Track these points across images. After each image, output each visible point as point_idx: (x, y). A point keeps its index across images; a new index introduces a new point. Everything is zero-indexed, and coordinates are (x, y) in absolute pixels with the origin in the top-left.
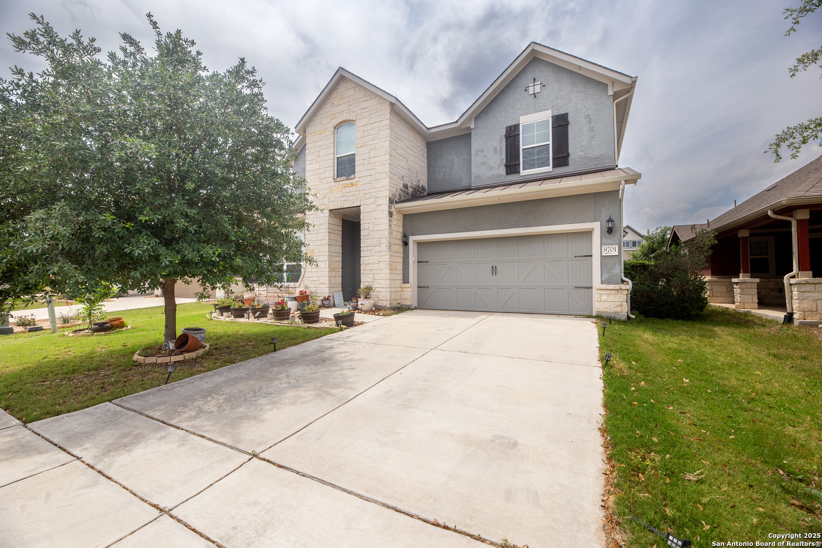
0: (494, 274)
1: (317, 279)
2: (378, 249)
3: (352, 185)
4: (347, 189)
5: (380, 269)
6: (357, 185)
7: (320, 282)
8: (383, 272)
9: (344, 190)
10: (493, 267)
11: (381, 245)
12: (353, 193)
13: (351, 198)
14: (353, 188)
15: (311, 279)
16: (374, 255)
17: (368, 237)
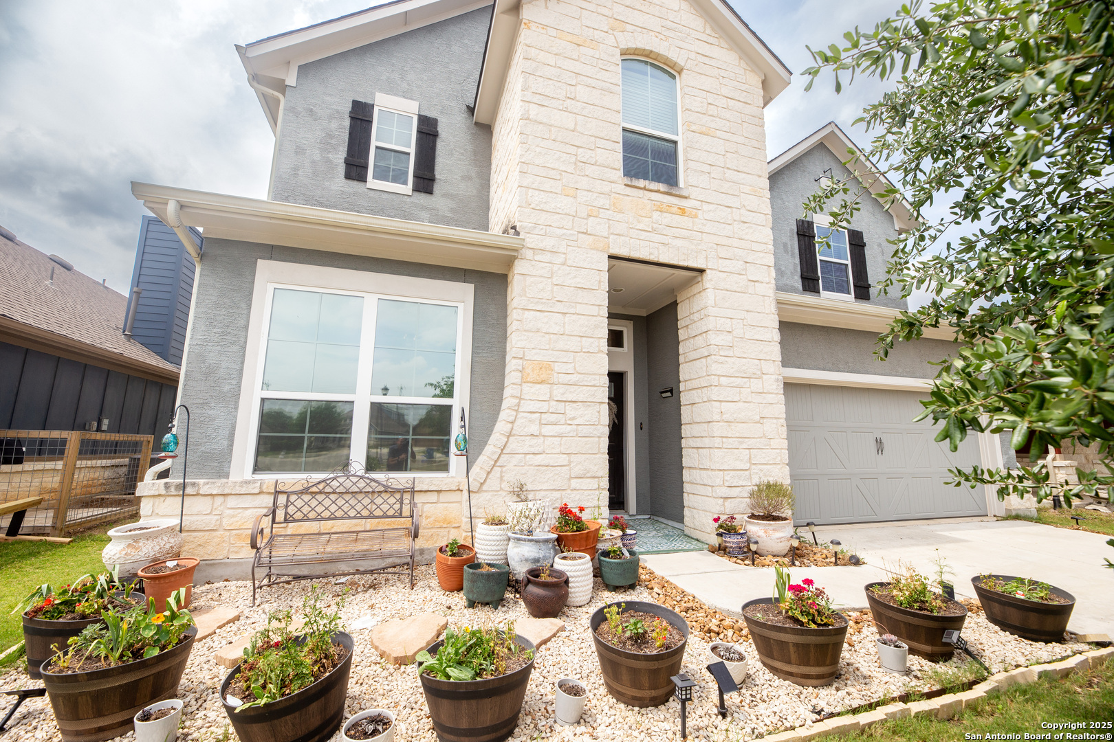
0: (880, 452)
1: (563, 459)
2: (756, 385)
3: (683, 211)
4: (667, 218)
5: (764, 436)
6: (696, 216)
7: (577, 470)
8: (774, 443)
9: (656, 215)
10: (877, 440)
11: (764, 376)
12: (684, 233)
13: (679, 243)
14: (685, 221)
15: (539, 459)
16: (749, 399)
17: (731, 353)
